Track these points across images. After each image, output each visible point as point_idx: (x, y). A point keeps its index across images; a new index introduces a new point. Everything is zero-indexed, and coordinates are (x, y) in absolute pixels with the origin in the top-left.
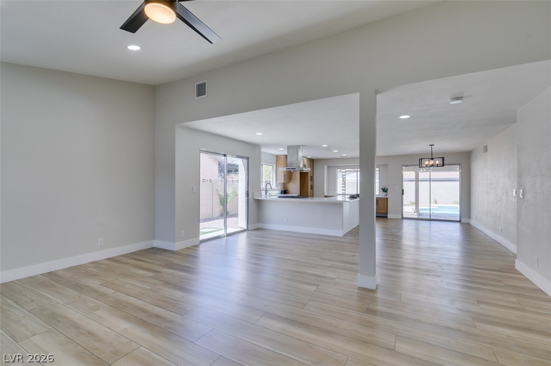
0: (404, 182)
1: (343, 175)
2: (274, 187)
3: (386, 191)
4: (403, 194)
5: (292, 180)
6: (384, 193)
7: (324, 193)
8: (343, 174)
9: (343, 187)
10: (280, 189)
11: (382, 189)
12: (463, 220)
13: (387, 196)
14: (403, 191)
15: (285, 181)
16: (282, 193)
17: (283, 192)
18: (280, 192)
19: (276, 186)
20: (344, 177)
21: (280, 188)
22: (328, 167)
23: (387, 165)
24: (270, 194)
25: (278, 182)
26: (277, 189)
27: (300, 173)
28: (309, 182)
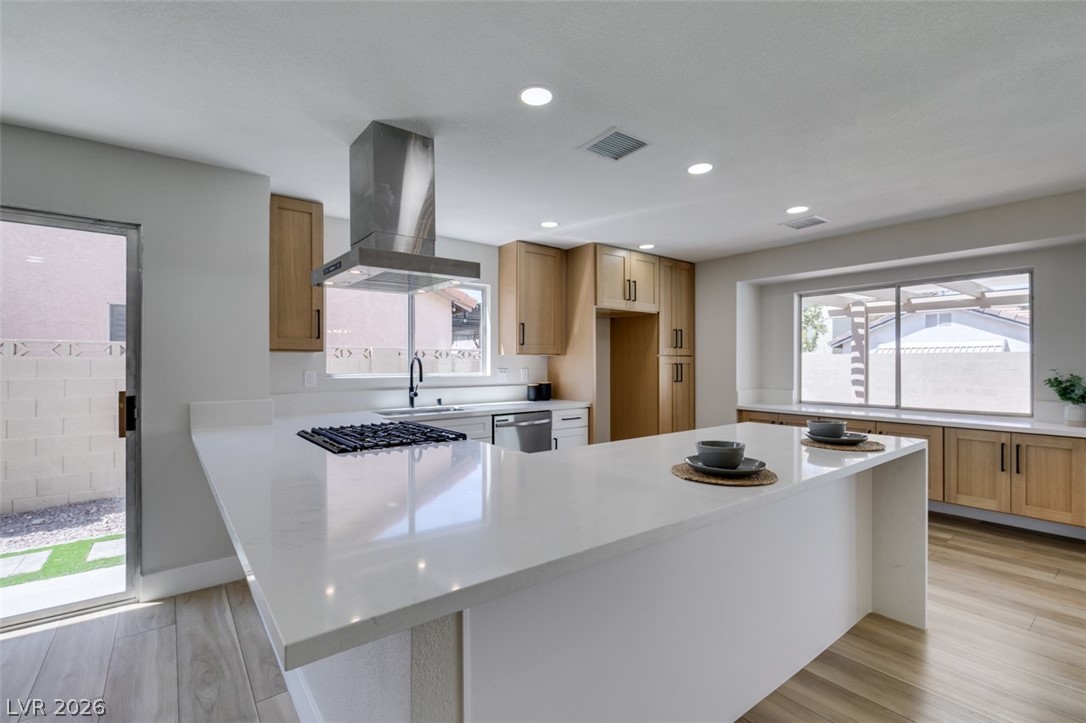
1: (855, 326)
2: (488, 373)
6: (1070, 411)
7: (735, 394)
8: (857, 320)
9: (855, 371)
10: (522, 381)
15: (529, 351)
16: (529, 397)
17: (532, 396)
18: (523, 391)
19: (499, 368)
20: (862, 331)
21: (520, 376)
22: (761, 291)
24: (439, 401)
25: (503, 353)
26: (506, 382)
27: (597, 313)
28: (660, 353)
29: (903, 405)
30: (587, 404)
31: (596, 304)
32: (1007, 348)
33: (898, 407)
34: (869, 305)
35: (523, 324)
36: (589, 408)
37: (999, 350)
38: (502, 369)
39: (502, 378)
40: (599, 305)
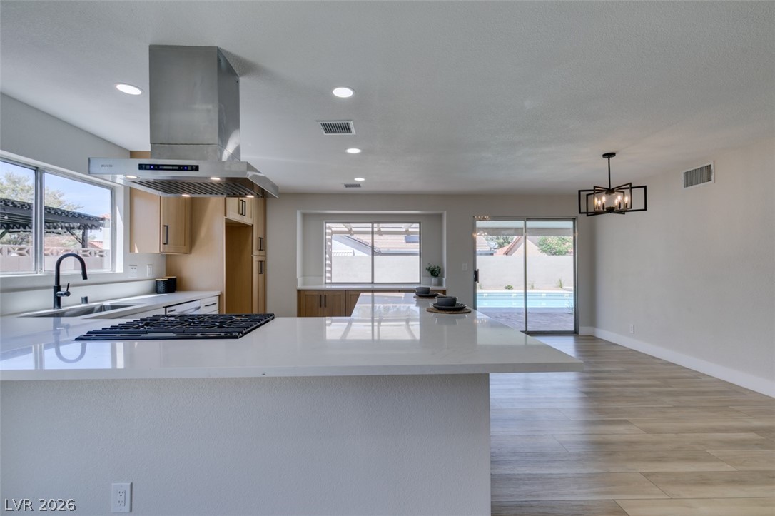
0: (478, 257)
2: (120, 268)
3: (437, 276)
4: (476, 279)
5: (198, 243)
6: (434, 280)
7: (296, 281)
10: (148, 276)
11: (428, 269)
12: (583, 330)
13: (440, 284)
14: (476, 273)
15: (169, 249)
16: (156, 290)
17: (161, 287)
18: (148, 285)
19: (129, 264)
21: (148, 272)
22: (304, 216)
23: (440, 216)
24: (86, 300)
25: (137, 251)
26: (135, 277)
27: (226, 223)
28: (254, 254)
29: (375, 281)
30: (218, 293)
31: (225, 215)
32: (354, 254)
33: (372, 283)
34: (333, 229)
35: (167, 226)
36: (219, 296)
37: (352, 254)
38: (133, 266)
39: (133, 274)
40: (228, 217)
